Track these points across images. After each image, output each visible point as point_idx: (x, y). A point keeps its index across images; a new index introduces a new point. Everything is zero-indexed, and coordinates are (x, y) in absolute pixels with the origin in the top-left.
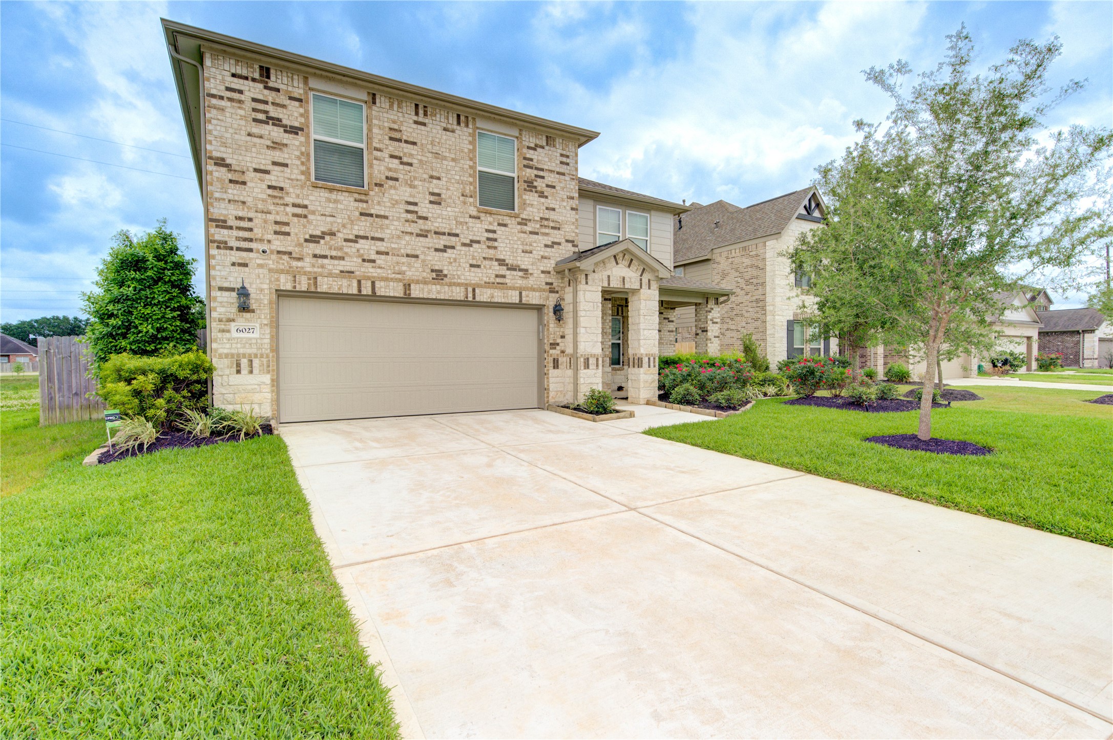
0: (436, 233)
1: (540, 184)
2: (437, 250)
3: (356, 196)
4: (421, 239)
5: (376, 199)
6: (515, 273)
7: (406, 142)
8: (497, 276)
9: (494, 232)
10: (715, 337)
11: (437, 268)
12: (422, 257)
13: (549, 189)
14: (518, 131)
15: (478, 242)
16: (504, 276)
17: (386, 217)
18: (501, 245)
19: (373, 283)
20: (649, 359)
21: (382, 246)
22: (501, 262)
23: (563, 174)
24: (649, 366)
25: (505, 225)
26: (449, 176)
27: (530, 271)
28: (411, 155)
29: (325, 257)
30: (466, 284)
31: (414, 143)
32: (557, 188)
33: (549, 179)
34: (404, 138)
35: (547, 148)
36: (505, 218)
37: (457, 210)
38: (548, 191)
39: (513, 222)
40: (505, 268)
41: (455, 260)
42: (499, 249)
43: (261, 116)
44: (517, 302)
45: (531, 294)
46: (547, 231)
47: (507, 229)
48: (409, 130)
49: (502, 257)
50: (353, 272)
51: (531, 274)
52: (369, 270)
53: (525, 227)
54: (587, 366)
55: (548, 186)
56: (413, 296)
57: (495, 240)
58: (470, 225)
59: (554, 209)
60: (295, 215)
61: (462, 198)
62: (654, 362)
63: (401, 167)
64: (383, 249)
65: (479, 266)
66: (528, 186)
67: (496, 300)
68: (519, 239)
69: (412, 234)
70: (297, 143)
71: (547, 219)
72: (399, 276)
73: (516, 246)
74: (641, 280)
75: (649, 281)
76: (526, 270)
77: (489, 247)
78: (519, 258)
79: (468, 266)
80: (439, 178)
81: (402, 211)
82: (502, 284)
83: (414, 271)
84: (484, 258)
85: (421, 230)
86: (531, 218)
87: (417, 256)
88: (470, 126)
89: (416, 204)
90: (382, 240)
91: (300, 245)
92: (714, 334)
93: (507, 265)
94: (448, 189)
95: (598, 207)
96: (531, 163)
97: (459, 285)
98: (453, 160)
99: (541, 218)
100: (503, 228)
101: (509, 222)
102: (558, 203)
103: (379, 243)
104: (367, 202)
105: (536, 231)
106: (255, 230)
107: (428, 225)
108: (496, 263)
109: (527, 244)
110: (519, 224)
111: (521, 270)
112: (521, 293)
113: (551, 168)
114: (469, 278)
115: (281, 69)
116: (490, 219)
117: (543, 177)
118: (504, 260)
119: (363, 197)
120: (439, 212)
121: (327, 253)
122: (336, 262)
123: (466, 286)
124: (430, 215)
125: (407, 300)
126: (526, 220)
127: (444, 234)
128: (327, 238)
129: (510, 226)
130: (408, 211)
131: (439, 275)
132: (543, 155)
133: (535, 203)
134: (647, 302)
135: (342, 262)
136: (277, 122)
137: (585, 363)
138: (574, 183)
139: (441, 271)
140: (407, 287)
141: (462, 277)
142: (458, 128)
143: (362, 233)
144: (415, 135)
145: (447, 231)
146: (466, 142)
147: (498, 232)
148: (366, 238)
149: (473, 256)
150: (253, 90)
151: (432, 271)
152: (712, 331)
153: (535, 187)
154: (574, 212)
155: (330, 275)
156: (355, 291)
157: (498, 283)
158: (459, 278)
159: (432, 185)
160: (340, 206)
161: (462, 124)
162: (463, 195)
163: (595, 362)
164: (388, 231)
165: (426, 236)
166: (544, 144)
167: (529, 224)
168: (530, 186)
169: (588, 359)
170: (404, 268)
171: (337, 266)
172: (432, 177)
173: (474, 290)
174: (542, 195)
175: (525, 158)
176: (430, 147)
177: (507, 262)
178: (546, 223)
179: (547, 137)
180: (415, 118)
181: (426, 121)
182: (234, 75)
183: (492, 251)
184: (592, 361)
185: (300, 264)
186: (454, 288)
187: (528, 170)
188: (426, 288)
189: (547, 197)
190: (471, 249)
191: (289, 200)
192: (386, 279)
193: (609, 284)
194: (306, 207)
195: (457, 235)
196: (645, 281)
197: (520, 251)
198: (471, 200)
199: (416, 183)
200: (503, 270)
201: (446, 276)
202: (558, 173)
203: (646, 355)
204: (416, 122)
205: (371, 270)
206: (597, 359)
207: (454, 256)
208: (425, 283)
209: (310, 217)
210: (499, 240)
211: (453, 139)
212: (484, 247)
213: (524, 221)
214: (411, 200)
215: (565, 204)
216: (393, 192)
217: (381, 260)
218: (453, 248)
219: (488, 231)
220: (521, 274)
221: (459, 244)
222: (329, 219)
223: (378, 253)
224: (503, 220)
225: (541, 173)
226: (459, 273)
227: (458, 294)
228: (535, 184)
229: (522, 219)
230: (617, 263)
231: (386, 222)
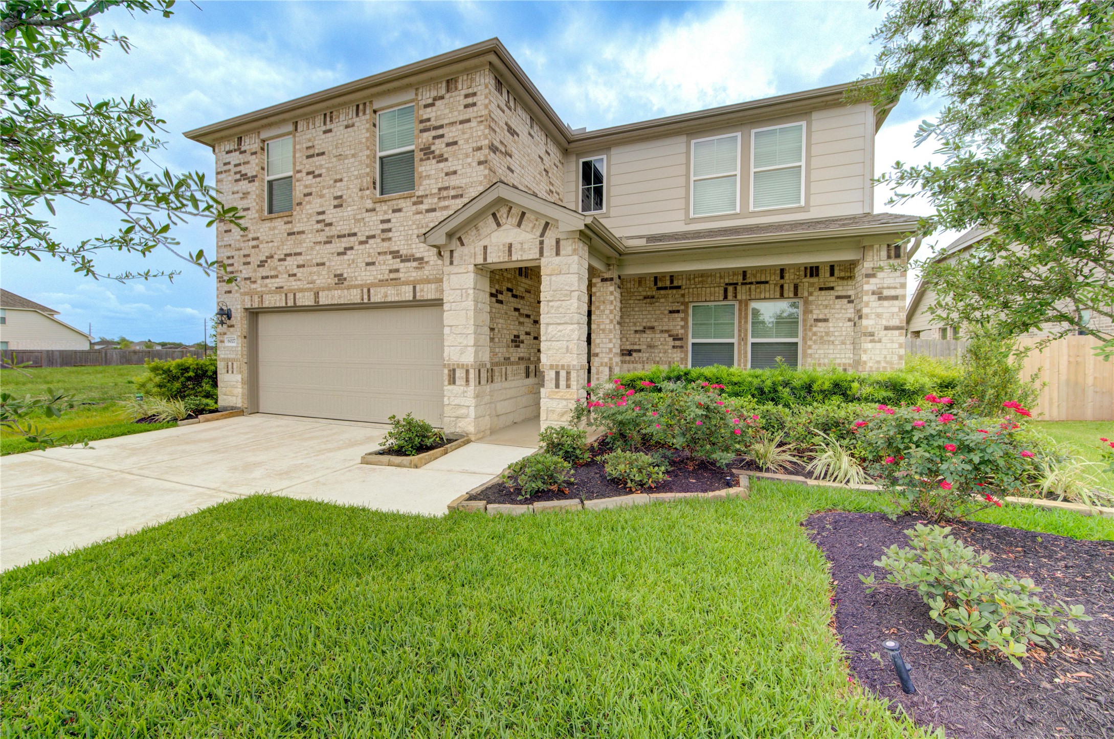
0: (339, 237)
1: (439, 147)
2: (339, 254)
3: (286, 219)
4: (328, 246)
5: (298, 217)
6: (408, 264)
7: (318, 155)
8: (391, 271)
9: (389, 221)
10: (887, 328)
11: (339, 272)
12: (327, 264)
13: (449, 148)
14: (414, 91)
15: (373, 237)
16: (397, 271)
17: (303, 232)
18: (396, 234)
19: (295, 294)
20: (557, 374)
21: (300, 260)
22: (395, 254)
23: (469, 121)
24: (557, 386)
25: (399, 210)
26: (350, 174)
27: (426, 259)
28: (321, 166)
29: (267, 277)
30: (361, 285)
31: (323, 154)
32: (460, 143)
33: (451, 135)
34: (317, 151)
35: (447, 96)
36: (400, 201)
37: (355, 207)
38: (448, 152)
39: (408, 204)
40: (398, 260)
41: (353, 260)
42: (393, 239)
43: (238, 176)
44: (411, 298)
45: (426, 287)
46: (446, 203)
47: (402, 214)
48: (322, 142)
49: (396, 248)
50: (282, 287)
51: (427, 262)
52: (294, 284)
53: (421, 206)
54: (452, 381)
55: (448, 145)
56: (321, 303)
57: (390, 230)
58: (367, 220)
59: (455, 172)
60: (253, 247)
61: (360, 194)
62: (568, 379)
63: (314, 180)
64: (301, 263)
65: (373, 264)
66: (425, 154)
67: (389, 299)
68: (414, 223)
69: (320, 242)
70: (254, 189)
71: (446, 188)
72: (311, 286)
73: (410, 232)
74: (542, 243)
75: (558, 242)
76: (422, 259)
77: (383, 240)
78: (414, 246)
79: (364, 264)
80: (341, 180)
81: (314, 222)
82: (395, 279)
83: (323, 278)
84: (379, 253)
85: (327, 237)
86: (427, 192)
87: (323, 264)
88: (368, 112)
89: (323, 213)
90: (300, 254)
91: (255, 271)
92: (885, 323)
93: (401, 256)
94: (348, 188)
95: (693, 142)
96: (428, 124)
97: (355, 287)
98: (353, 156)
99: (440, 189)
100: (397, 214)
101: (404, 205)
102: (461, 162)
103: (299, 258)
104: (291, 222)
105: (434, 207)
106: (236, 265)
107: (334, 231)
108: (390, 257)
109: (422, 227)
110: (415, 204)
111: (415, 260)
112: (414, 288)
113: (452, 120)
114: (364, 278)
115: (248, 132)
116: (385, 207)
117: (442, 136)
118: (398, 252)
119: (289, 219)
120: (341, 214)
121: (269, 274)
122: (273, 280)
123: (361, 287)
124: (334, 220)
125: (317, 308)
126: (422, 196)
127: (344, 236)
128: (269, 261)
129: (404, 210)
130: (318, 222)
131: (340, 279)
132: (443, 107)
133: (433, 172)
134: (554, 278)
135: (277, 280)
136: (244, 176)
137: (450, 375)
138: (482, 127)
139: (341, 275)
140: (317, 295)
141: (359, 278)
142: (358, 119)
143: (288, 252)
144: (323, 145)
145: (347, 232)
146: (364, 131)
147: (393, 220)
148: (290, 255)
149: (369, 253)
150: (235, 158)
151: (335, 276)
152: (879, 316)
153: (433, 152)
154: (482, 167)
155: (270, 292)
156: (284, 305)
157: (392, 280)
158: (356, 280)
159: (336, 189)
160: (276, 232)
161: (361, 114)
162: (361, 190)
163: (464, 375)
164: (305, 245)
165: (331, 242)
166: (443, 91)
167: (425, 201)
168: (427, 152)
169: (454, 370)
170: (315, 277)
171: (272, 284)
172: (336, 181)
173: (369, 291)
174: (441, 159)
175: (422, 122)
176: (334, 151)
177: (401, 253)
178: (445, 193)
179: (448, 82)
180: (324, 128)
181: (332, 126)
182: (227, 153)
183: (386, 244)
184: (460, 374)
185: (254, 286)
186: (352, 290)
187: (425, 135)
188: (330, 294)
189: (446, 160)
190: (367, 246)
191: (251, 236)
192: (302, 290)
193: (485, 259)
194: (257, 239)
195: (355, 234)
196: (549, 241)
197: (415, 236)
198: (368, 192)
199: (324, 192)
200: (397, 264)
201: (345, 279)
202: (462, 122)
203: (551, 367)
204: (325, 132)
205: (294, 283)
206: (467, 372)
207: (352, 257)
208: (329, 289)
209: (261, 246)
210: (394, 230)
211: (353, 134)
212: (379, 240)
213: (420, 199)
214: (320, 210)
215: (469, 160)
216: (308, 207)
217: (300, 273)
218: (352, 248)
219: (383, 222)
220: (415, 264)
221: (357, 243)
222: (270, 244)
223: (299, 267)
224: (397, 205)
225: (440, 132)
226: (356, 274)
227: (354, 296)
228: (433, 148)
229: (418, 197)
230: (499, 225)
231: (304, 236)
